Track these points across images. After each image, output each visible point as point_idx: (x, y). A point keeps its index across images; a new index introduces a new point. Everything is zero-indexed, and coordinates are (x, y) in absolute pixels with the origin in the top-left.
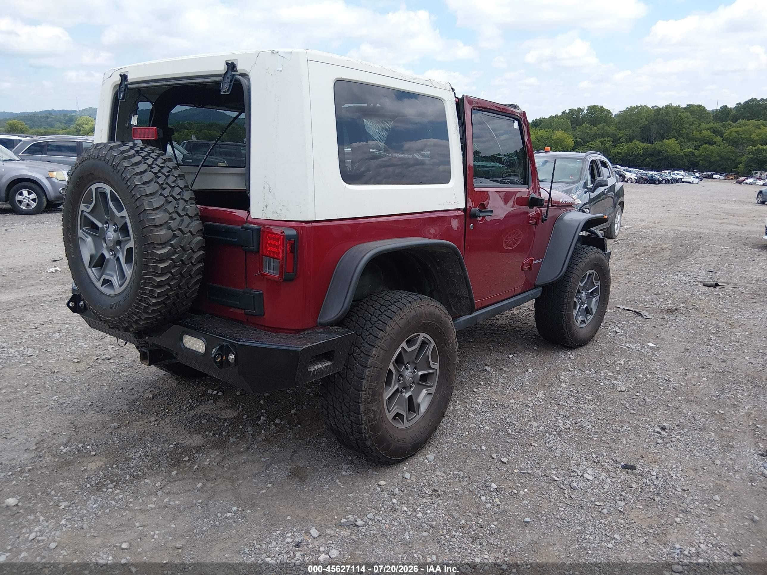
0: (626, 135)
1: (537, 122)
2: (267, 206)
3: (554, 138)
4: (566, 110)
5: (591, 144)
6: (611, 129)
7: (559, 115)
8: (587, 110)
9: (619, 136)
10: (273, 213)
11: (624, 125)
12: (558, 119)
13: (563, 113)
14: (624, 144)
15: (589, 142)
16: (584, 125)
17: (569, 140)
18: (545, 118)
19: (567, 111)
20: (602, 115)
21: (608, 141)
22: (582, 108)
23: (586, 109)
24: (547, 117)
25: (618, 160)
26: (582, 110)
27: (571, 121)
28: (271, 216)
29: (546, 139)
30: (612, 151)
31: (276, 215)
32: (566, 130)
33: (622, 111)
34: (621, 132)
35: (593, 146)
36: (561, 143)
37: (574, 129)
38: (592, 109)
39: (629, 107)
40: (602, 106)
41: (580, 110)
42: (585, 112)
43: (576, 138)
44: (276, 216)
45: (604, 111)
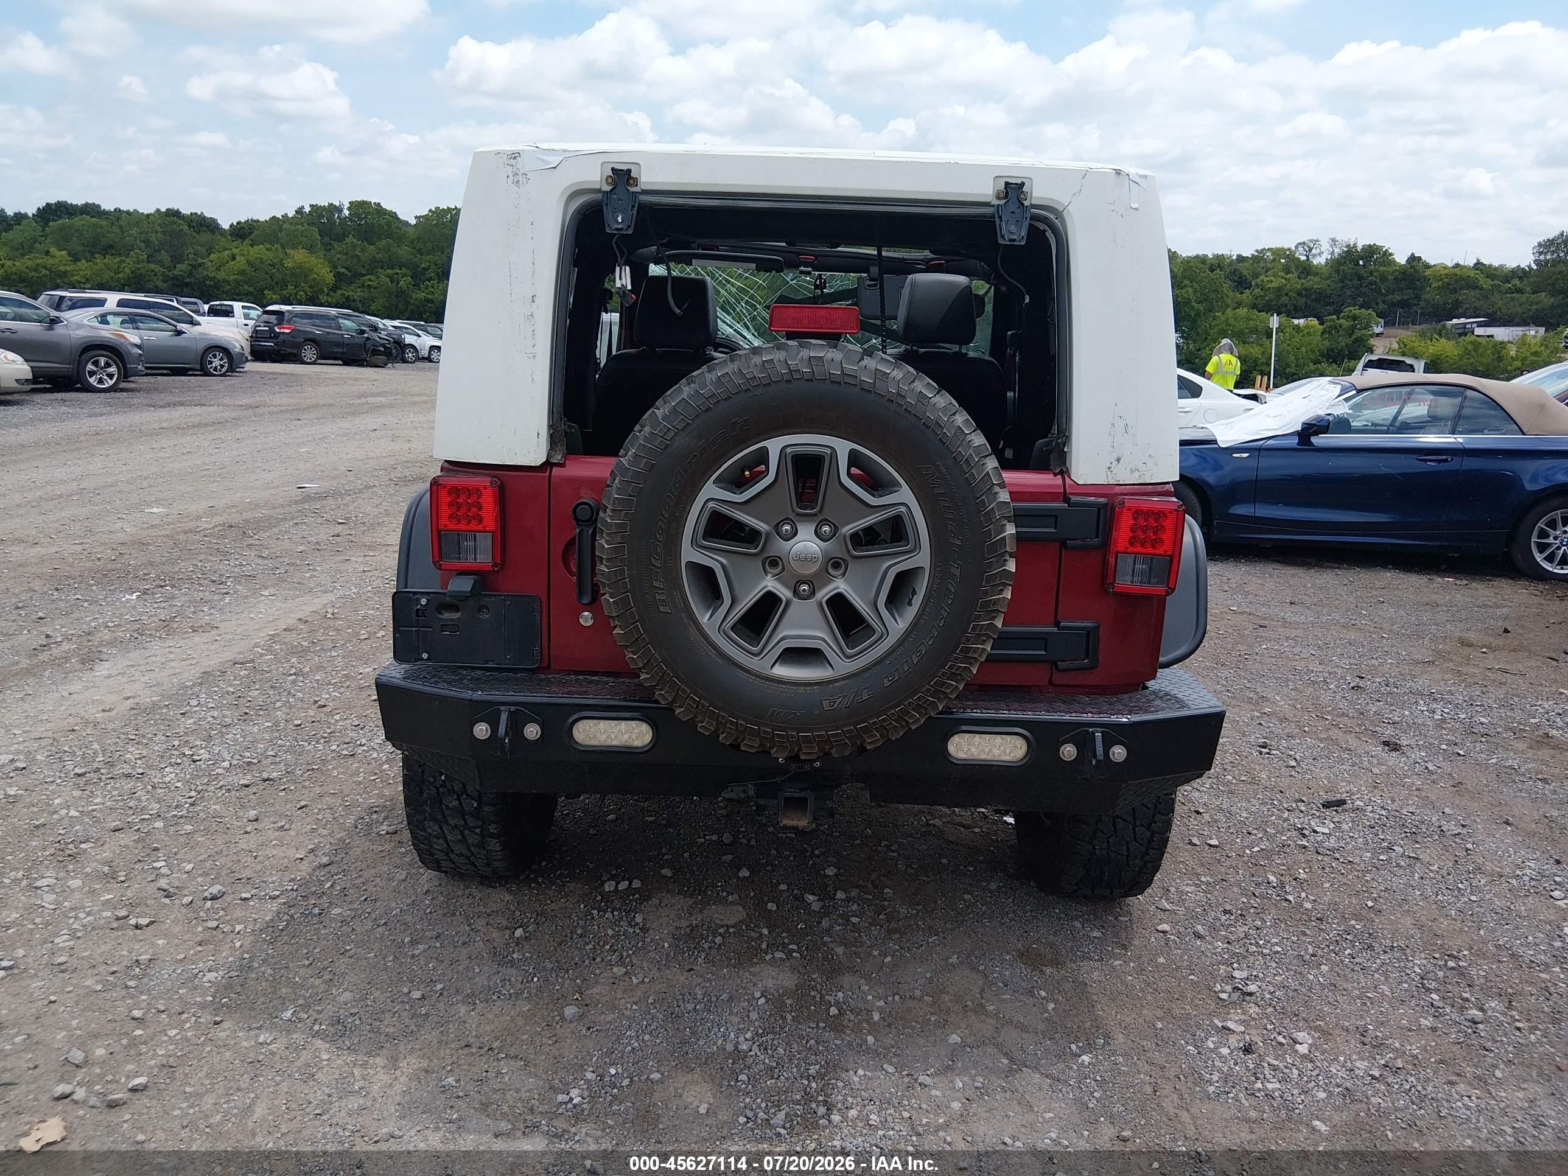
0: (436, 265)
1: (242, 228)
2: (1118, 460)
3: (289, 264)
4: (303, 207)
5: (370, 280)
6: (404, 252)
7: (290, 215)
8: (349, 209)
9: (423, 265)
10: (1132, 471)
11: (429, 245)
12: (291, 224)
13: (300, 211)
14: (435, 282)
15: (364, 275)
16: (347, 240)
17: (323, 271)
18: (258, 221)
19: (307, 209)
20: (382, 222)
21: (404, 275)
22: (338, 205)
23: (346, 207)
24: (262, 219)
25: (428, 314)
26: (339, 210)
27: (319, 231)
28: (1125, 476)
29: (271, 265)
30: (414, 296)
31: (1137, 474)
32: (311, 249)
33: (420, 216)
34: (424, 257)
35: (374, 284)
36: (306, 276)
37: (328, 247)
38: (360, 208)
39: (433, 209)
40: (379, 204)
41: (333, 209)
42: (346, 212)
43: (335, 267)
44: (1137, 477)
45: (385, 214)
